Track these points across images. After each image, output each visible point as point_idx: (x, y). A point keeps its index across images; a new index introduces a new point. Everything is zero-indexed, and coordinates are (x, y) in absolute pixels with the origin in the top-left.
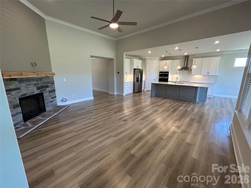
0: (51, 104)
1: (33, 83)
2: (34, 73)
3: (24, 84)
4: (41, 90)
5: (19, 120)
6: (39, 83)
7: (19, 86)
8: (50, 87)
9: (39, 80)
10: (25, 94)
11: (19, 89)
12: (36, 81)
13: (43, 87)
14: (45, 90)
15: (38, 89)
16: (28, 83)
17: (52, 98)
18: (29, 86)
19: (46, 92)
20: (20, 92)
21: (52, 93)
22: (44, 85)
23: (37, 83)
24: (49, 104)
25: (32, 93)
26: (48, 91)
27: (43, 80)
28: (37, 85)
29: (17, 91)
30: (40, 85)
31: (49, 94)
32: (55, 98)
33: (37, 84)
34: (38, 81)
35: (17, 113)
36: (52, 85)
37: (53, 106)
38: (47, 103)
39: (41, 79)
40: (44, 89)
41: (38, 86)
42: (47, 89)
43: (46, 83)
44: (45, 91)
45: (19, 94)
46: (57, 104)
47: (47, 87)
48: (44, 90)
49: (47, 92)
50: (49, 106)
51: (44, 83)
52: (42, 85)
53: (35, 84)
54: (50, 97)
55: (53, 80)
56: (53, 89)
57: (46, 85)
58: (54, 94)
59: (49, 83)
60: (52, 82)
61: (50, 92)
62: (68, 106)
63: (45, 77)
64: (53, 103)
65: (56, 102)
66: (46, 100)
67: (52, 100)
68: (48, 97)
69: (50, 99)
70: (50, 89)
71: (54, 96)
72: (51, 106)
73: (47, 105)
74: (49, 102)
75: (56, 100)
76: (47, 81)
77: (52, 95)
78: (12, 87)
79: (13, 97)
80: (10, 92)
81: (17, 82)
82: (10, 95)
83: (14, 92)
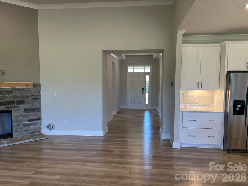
0: (26, 128)
4: (8, 106)
8: (27, 103)
9: (5, 93)
13: (13, 102)
14: (17, 107)
15: (2, 104)
17: (29, 121)
19: (18, 110)
21: (30, 113)
22: (16, 100)
23: (1, 97)
24: (21, 129)
26: (23, 110)
27: (15, 93)
28: (1, 100)
30: (7, 100)
31: (23, 114)
32: (38, 121)
36: (33, 102)
37: (30, 132)
38: (16, 126)
39: (9, 91)
41: (3, 101)
42: (19, 106)
43: (20, 97)
44: (16, 109)
46: (40, 131)
47: (23, 103)
48: (15, 107)
49: (20, 110)
50: (20, 131)
51: (16, 97)
52: (12, 100)
54: (26, 118)
55: (39, 94)
56: (35, 107)
57: (20, 100)
58: (35, 115)
59: (27, 97)
60: (35, 96)
61: (26, 110)
62: (46, 139)
63: (18, 89)
64: (31, 127)
65: (40, 128)
66: (16, 121)
67: (30, 122)
68: (20, 118)
69: (26, 121)
70: (27, 106)
71: (35, 118)
72: (26, 132)
73: (16, 130)
74: (22, 125)
75: (41, 125)
76: (24, 94)
77: (30, 115)
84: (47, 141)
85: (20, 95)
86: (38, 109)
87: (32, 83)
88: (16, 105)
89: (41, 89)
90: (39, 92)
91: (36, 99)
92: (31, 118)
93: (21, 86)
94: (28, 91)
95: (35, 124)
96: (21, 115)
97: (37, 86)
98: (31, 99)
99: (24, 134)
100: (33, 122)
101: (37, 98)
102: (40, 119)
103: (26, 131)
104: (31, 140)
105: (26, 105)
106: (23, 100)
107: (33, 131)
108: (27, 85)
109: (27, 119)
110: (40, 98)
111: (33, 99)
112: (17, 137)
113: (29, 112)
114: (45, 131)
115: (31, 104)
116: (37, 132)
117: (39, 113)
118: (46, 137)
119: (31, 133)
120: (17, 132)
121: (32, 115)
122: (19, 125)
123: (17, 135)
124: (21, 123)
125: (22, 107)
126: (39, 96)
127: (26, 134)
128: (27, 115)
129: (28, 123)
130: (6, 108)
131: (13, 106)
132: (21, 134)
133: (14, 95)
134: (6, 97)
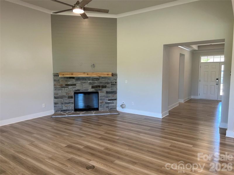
0: (107, 105)
1: (89, 82)
2: (84, 73)
3: (79, 82)
4: (96, 89)
5: (70, 108)
7: (75, 83)
8: (108, 88)
9: (95, 80)
10: (78, 90)
11: (75, 85)
12: (92, 81)
13: (99, 86)
14: (102, 90)
15: (93, 87)
16: (84, 81)
18: (84, 84)
19: (102, 92)
20: (75, 88)
21: (110, 95)
22: (101, 85)
23: (93, 82)
24: (104, 105)
25: (86, 90)
26: (105, 92)
27: (101, 80)
28: (92, 84)
29: (73, 86)
30: (96, 85)
31: (105, 95)
32: (115, 101)
33: (93, 83)
35: (69, 103)
36: (112, 87)
37: (110, 108)
38: (101, 103)
39: (97, 79)
40: (101, 89)
41: (93, 85)
43: (104, 83)
44: (101, 91)
45: (74, 89)
46: (116, 108)
47: (105, 87)
48: (100, 90)
49: (103, 92)
50: (103, 107)
51: (101, 83)
52: (99, 85)
53: (90, 83)
55: (116, 81)
56: (113, 90)
57: (104, 85)
58: (113, 97)
59: (108, 83)
60: (113, 83)
61: (107, 92)
62: (119, 114)
63: (103, 78)
64: (110, 105)
65: (116, 106)
66: (101, 99)
67: (110, 101)
68: (103, 98)
69: (107, 100)
71: (113, 98)
72: (107, 108)
73: (101, 106)
74: (104, 102)
75: (116, 104)
76: (106, 81)
78: (69, 83)
79: (69, 90)
80: (68, 86)
81: (74, 80)
82: (68, 88)
83: (70, 87)
84: (119, 115)
85: (104, 82)
86: (115, 93)
87: (111, 73)
88: (102, 88)
89: (117, 77)
90: (116, 80)
91: (113, 84)
92: (110, 98)
93: (104, 75)
94: (109, 79)
95: (113, 103)
97: (114, 75)
98: (110, 85)
99: (105, 109)
100: (111, 101)
101: (115, 84)
102: (116, 100)
103: (107, 107)
104: (109, 114)
105: (107, 89)
106: (106, 85)
108: (108, 75)
109: (108, 99)
110: (117, 84)
111: (112, 85)
112: (101, 110)
113: (109, 94)
114: (119, 109)
115: (111, 88)
116: (114, 109)
117: (115, 95)
118: (119, 113)
120: (101, 107)
121: (111, 96)
122: (103, 102)
123: (101, 109)
124: (104, 101)
125: (105, 90)
126: (116, 82)
127: (107, 109)
128: (108, 96)
129: (108, 101)
130: (95, 90)
131: (99, 89)
132: (103, 109)
133: (100, 81)
134: (95, 83)
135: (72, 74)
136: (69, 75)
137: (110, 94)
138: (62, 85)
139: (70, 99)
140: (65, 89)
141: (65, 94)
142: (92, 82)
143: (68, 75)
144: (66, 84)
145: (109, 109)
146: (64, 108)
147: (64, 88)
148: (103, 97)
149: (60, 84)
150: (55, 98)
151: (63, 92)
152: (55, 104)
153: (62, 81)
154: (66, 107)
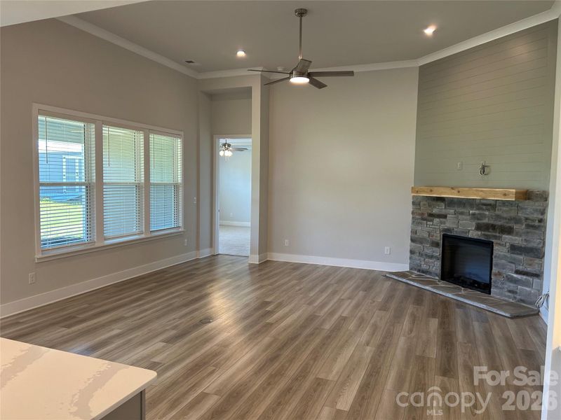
0: (512, 286)
1: (471, 212)
2: (452, 188)
3: (452, 211)
4: (487, 233)
5: (434, 269)
6: (483, 214)
7: (444, 212)
8: (518, 234)
9: (484, 207)
10: (450, 230)
11: (445, 217)
12: (478, 209)
13: (493, 227)
14: (499, 238)
15: (478, 228)
16: (461, 210)
17: (517, 272)
18: (460, 217)
19: (500, 244)
20: (444, 223)
21: (521, 257)
22: (498, 223)
23: (479, 214)
24: (503, 283)
25: (463, 232)
26: (508, 245)
27: (498, 210)
28: (478, 219)
29: (442, 219)
30: (486, 221)
31: (509, 255)
32: (536, 280)
33: (479, 216)
34: (483, 210)
35: (432, 257)
36: (528, 233)
37: (518, 297)
38: (496, 275)
39: (490, 205)
40: (498, 234)
41: (480, 222)
42: (503, 236)
43: (506, 219)
44: (499, 242)
45: (443, 226)
47: (509, 231)
48: (495, 237)
49: (503, 245)
50: (500, 288)
51: (498, 217)
52: (492, 222)
53: (474, 214)
54: (512, 265)
55: (540, 217)
56: (530, 245)
57: (505, 224)
58: (530, 265)
59: (518, 221)
60: (533, 221)
61: (514, 248)
63: (504, 203)
64: (519, 287)
66: (499, 265)
67: (519, 277)
68: (503, 261)
69: (512, 270)
70: (516, 240)
71: (529, 270)
72: (509, 294)
73: (496, 282)
74: (505, 276)
76: (513, 214)
77: (520, 261)
78: (435, 211)
79: (433, 227)
80: (432, 218)
81: (443, 205)
82: (431, 223)
83: (436, 220)
85: (505, 215)
86: (537, 253)
87: (514, 190)
90: (543, 213)
91: (533, 227)
92: (520, 268)
93: (494, 196)
95: (529, 284)
96: (505, 256)
98: (524, 226)
99: (506, 296)
100: (525, 277)
101: (537, 226)
102: (539, 276)
103: (510, 291)
105: (514, 238)
106: (510, 225)
107: (523, 298)
108: (505, 195)
109: (514, 267)
110: (545, 227)
111: (528, 226)
113: (518, 254)
115: (524, 238)
116: (530, 303)
117: (539, 261)
119: (518, 301)
120: (497, 287)
121: (524, 262)
122: (499, 273)
123: (496, 293)
124: (503, 271)
125: (507, 238)
126: (543, 221)
127: (509, 297)
128: (515, 259)
129: (515, 275)
130: (484, 235)
131: (494, 234)
132: (501, 294)
133: (497, 212)
134: (485, 216)
135: (431, 191)
136: (427, 192)
137: (521, 254)
138: (423, 214)
139: (435, 249)
140: (428, 223)
141: (426, 235)
142: (477, 212)
143: (424, 191)
144: (430, 212)
145: (515, 298)
146: (424, 267)
147: (425, 222)
148: (502, 259)
149: (420, 212)
150: (413, 240)
151: (423, 231)
152: (412, 252)
153: (424, 205)
154: (426, 263)
